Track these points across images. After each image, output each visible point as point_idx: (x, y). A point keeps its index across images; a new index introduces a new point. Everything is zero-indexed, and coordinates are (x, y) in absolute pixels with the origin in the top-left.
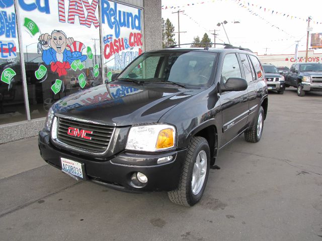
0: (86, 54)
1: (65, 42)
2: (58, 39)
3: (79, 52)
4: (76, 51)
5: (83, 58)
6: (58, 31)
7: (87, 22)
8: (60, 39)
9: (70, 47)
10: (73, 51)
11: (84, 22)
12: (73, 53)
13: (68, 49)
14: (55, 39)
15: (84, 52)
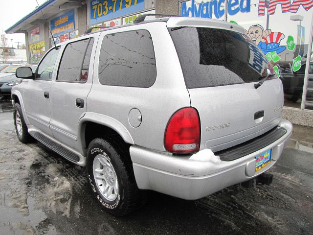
0: (285, 44)
1: (261, 35)
2: (254, 33)
3: (276, 43)
4: (272, 42)
5: (280, 49)
6: (256, 26)
7: (292, 8)
8: (256, 33)
9: (265, 39)
10: (269, 42)
11: (289, 8)
12: (269, 45)
13: (264, 41)
14: (251, 34)
15: (283, 43)
